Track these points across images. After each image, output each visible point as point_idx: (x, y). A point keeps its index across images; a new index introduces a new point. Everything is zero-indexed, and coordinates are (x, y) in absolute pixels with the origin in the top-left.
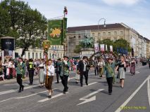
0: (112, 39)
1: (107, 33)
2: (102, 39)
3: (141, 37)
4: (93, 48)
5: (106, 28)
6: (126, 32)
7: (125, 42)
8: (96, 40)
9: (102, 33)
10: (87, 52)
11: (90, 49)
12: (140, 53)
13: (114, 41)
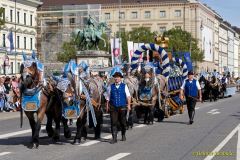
0: (154, 28)
1: (141, 12)
5: (139, 2)
7: (186, 37)
8: (115, 29)
10: (91, 61)
12: (224, 64)
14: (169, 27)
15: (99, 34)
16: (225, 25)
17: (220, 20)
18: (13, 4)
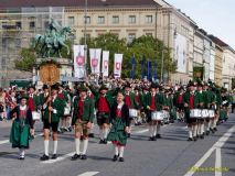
3: (201, 33)
4: (70, 57)
11: (61, 60)
14: (139, 34)
15: (62, 40)
17: (195, 27)
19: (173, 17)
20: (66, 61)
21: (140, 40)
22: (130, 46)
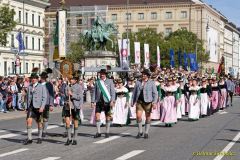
0: (161, 29)
1: (148, 14)
2: (135, 30)
4: (115, 49)
5: (145, 3)
6: (195, 14)
7: (193, 38)
8: (121, 30)
9: (135, 15)
10: (99, 61)
11: (106, 53)
12: (229, 65)
13: (166, 34)
15: (107, 35)
16: (230, 27)
17: (225, 21)
18: (21, 5)
19: (205, 12)
20: (111, 53)
21: (176, 33)
22: (166, 39)
